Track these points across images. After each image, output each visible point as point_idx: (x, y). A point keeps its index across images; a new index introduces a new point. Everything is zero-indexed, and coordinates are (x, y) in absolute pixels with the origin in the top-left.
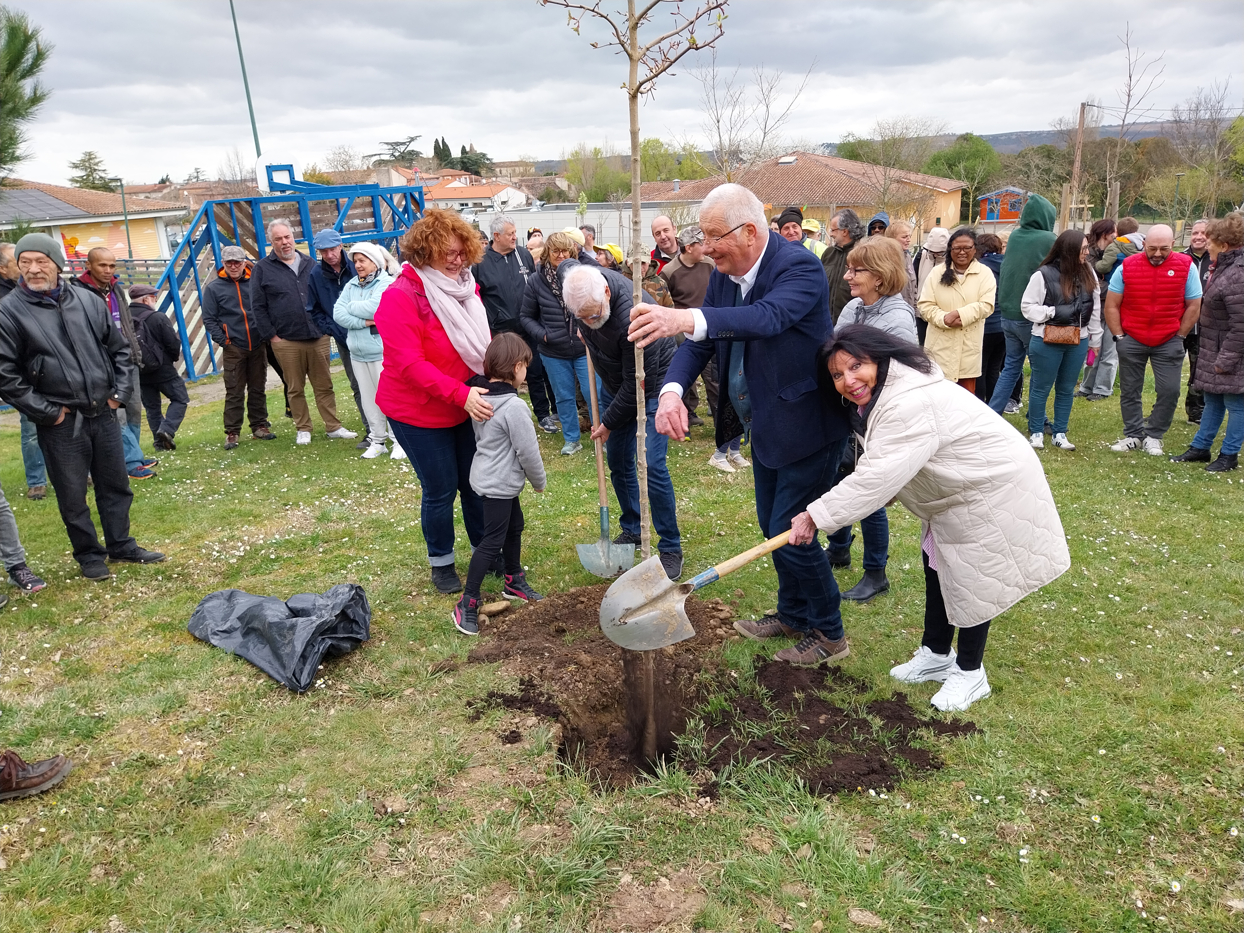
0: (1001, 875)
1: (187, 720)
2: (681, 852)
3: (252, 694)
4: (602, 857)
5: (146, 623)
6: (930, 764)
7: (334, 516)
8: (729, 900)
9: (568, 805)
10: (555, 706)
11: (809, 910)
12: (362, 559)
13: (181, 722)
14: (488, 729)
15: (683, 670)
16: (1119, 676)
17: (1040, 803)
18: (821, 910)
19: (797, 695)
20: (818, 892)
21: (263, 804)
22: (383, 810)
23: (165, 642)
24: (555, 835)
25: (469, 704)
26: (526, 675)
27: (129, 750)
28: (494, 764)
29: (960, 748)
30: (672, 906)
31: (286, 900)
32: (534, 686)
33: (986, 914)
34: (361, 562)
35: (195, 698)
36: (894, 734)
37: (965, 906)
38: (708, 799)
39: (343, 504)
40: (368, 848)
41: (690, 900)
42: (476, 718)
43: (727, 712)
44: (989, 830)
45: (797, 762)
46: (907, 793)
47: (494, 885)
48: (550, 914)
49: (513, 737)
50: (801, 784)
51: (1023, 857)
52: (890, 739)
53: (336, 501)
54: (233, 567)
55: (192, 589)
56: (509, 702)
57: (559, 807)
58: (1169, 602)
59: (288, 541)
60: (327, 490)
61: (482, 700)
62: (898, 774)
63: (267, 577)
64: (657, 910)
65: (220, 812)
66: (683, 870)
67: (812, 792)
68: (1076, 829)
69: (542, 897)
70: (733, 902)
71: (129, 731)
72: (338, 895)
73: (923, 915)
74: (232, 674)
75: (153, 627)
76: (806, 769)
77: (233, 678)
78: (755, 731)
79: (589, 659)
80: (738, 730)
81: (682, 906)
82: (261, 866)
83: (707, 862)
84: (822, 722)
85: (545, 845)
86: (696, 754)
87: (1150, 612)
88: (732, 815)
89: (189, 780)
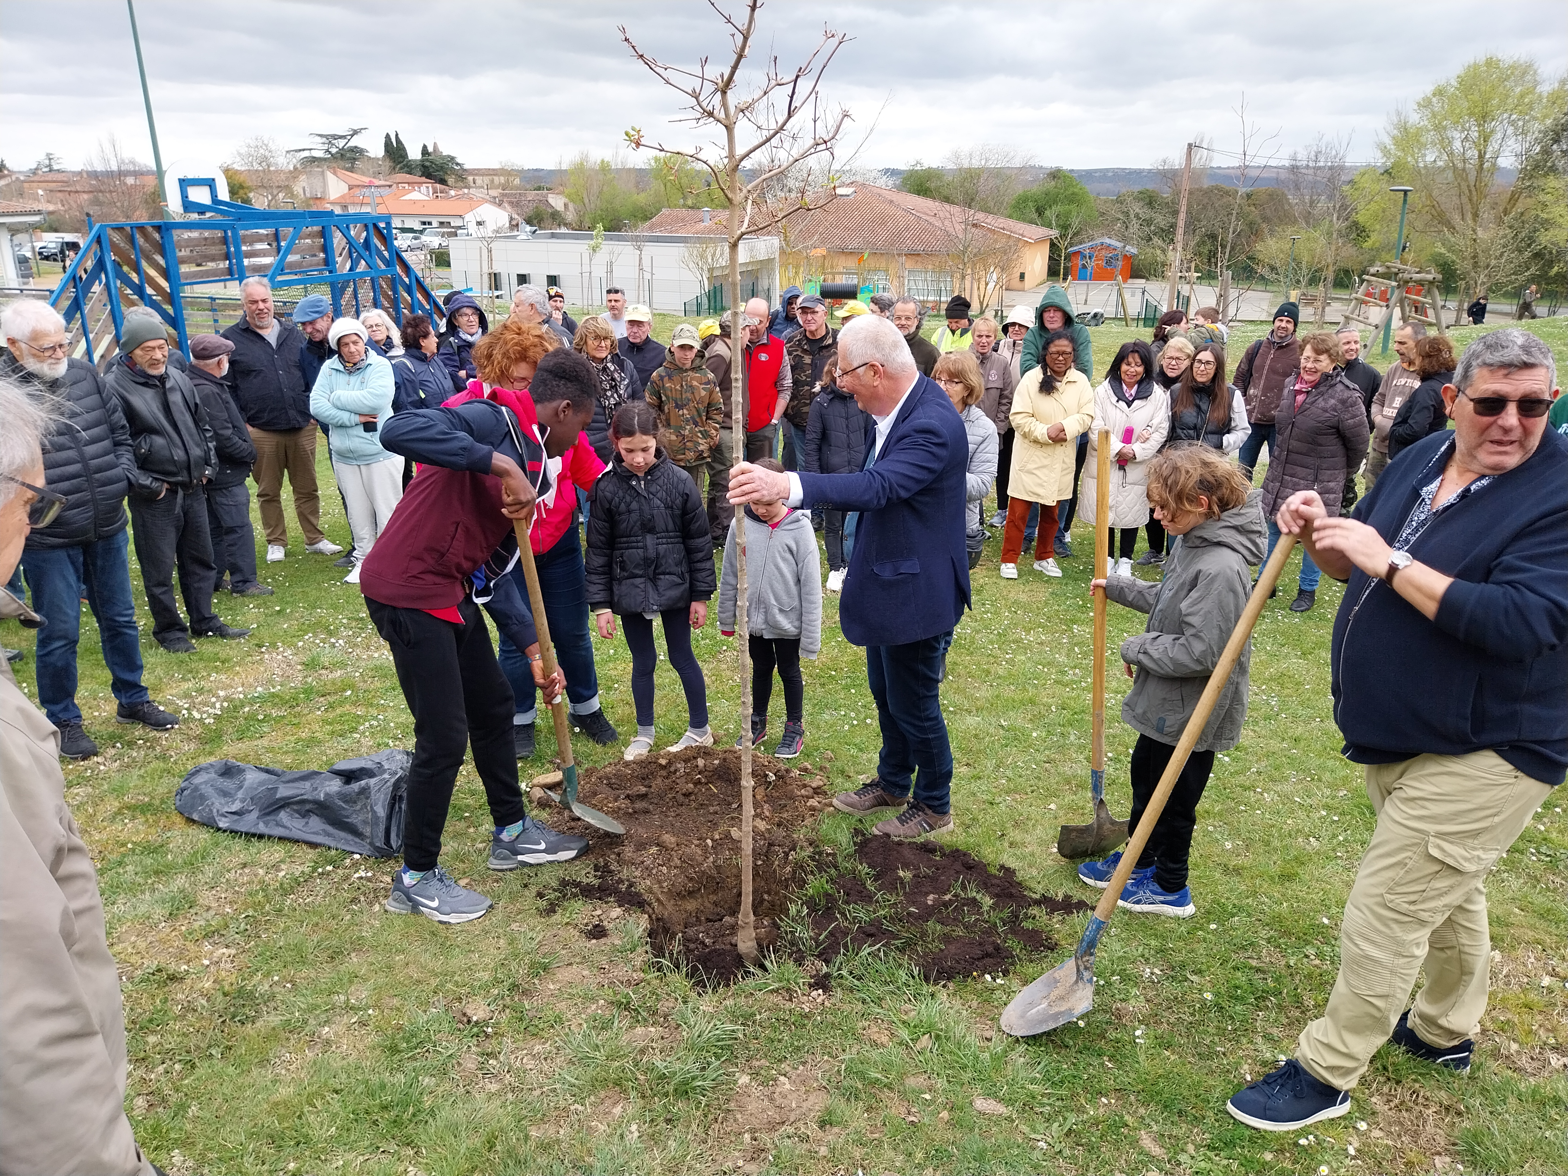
0: (1118, 1057)
1: (203, 923)
2: (798, 1049)
3: (275, 890)
4: (718, 1057)
5: (117, 804)
6: (1043, 945)
7: (325, 660)
8: (852, 1095)
9: (672, 1005)
10: (639, 895)
11: (933, 1101)
12: (375, 718)
13: (196, 925)
14: (567, 924)
15: (777, 848)
16: (1229, 845)
17: (1153, 982)
18: (945, 1101)
19: (901, 873)
20: (941, 1083)
21: (323, 1017)
22: (465, 1020)
23: (150, 826)
24: (662, 1038)
25: (540, 895)
26: (601, 860)
27: (140, 962)
28: (581, 963)
29: (1072, 926)
30: (794, 1105)
31: (375, 1123)
32: (610, 872)
33: (1106, 1096)
34: (375, 723)
35: (206, 897)
36: (1006, 913)
37: (1085, 1089)
38: (820, 991)
39: (333, 646)
40: (454, 1061)
41: (812, 1098)
42: (551, 910)
43: (830, 895)
44: (1106, 1012)
45: (907, 947)
46: (1023, 976)
47: (602, 1094)
48: (668, 1121)
49: (598, 932)
50: (916, 973)
51: (1138, 1037)
52: (1001, 919)
53: (323, 641)
54: (210, 730)
55: (164, 758)
56: (587, 892)
57: (664, 1006)
58: (1278, 762)
59: (273, 695)
60: (309, 626)
61: (555, 890)
62: (1013, 957)
63: (259, 742)
64: (778, 1110)
65: (274, 1029)
66: (801, 1068)
67: (927, 979)
68: (1189, 1007)
69: (658, 1104)
70: (857, 1098)
71: (133, 939)
72: (432, 1113)
73: (1045, 1100)
74: (244, 865)
75: (128, 808)
76: (918, 954)
77: (247, 871)
78: (861, 915)
79: (673, 840)
80: (843, 914)
81: (804, 1105)
82: (339, 1087)
83: (826, 1058)
84: (930, 903)
85: (653, 1049)
86: (804, 944)
87: (1259, 773)
88: (847, 1008)
89: (225, 995)
